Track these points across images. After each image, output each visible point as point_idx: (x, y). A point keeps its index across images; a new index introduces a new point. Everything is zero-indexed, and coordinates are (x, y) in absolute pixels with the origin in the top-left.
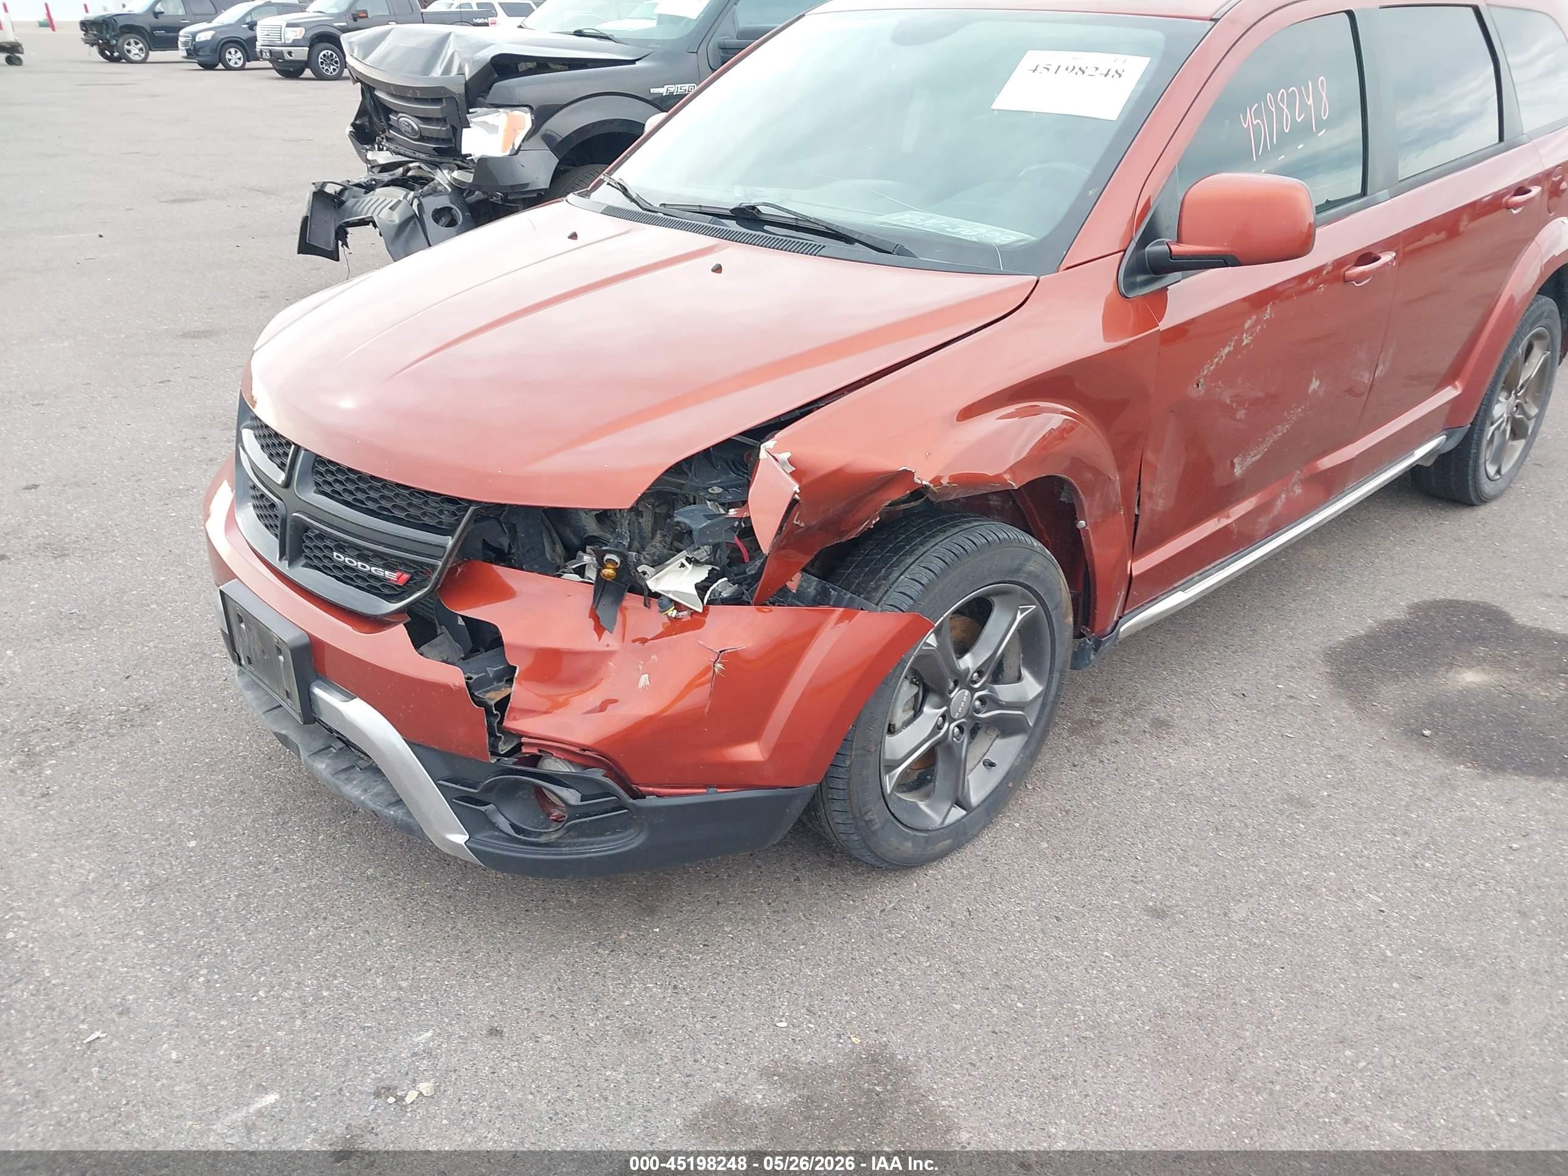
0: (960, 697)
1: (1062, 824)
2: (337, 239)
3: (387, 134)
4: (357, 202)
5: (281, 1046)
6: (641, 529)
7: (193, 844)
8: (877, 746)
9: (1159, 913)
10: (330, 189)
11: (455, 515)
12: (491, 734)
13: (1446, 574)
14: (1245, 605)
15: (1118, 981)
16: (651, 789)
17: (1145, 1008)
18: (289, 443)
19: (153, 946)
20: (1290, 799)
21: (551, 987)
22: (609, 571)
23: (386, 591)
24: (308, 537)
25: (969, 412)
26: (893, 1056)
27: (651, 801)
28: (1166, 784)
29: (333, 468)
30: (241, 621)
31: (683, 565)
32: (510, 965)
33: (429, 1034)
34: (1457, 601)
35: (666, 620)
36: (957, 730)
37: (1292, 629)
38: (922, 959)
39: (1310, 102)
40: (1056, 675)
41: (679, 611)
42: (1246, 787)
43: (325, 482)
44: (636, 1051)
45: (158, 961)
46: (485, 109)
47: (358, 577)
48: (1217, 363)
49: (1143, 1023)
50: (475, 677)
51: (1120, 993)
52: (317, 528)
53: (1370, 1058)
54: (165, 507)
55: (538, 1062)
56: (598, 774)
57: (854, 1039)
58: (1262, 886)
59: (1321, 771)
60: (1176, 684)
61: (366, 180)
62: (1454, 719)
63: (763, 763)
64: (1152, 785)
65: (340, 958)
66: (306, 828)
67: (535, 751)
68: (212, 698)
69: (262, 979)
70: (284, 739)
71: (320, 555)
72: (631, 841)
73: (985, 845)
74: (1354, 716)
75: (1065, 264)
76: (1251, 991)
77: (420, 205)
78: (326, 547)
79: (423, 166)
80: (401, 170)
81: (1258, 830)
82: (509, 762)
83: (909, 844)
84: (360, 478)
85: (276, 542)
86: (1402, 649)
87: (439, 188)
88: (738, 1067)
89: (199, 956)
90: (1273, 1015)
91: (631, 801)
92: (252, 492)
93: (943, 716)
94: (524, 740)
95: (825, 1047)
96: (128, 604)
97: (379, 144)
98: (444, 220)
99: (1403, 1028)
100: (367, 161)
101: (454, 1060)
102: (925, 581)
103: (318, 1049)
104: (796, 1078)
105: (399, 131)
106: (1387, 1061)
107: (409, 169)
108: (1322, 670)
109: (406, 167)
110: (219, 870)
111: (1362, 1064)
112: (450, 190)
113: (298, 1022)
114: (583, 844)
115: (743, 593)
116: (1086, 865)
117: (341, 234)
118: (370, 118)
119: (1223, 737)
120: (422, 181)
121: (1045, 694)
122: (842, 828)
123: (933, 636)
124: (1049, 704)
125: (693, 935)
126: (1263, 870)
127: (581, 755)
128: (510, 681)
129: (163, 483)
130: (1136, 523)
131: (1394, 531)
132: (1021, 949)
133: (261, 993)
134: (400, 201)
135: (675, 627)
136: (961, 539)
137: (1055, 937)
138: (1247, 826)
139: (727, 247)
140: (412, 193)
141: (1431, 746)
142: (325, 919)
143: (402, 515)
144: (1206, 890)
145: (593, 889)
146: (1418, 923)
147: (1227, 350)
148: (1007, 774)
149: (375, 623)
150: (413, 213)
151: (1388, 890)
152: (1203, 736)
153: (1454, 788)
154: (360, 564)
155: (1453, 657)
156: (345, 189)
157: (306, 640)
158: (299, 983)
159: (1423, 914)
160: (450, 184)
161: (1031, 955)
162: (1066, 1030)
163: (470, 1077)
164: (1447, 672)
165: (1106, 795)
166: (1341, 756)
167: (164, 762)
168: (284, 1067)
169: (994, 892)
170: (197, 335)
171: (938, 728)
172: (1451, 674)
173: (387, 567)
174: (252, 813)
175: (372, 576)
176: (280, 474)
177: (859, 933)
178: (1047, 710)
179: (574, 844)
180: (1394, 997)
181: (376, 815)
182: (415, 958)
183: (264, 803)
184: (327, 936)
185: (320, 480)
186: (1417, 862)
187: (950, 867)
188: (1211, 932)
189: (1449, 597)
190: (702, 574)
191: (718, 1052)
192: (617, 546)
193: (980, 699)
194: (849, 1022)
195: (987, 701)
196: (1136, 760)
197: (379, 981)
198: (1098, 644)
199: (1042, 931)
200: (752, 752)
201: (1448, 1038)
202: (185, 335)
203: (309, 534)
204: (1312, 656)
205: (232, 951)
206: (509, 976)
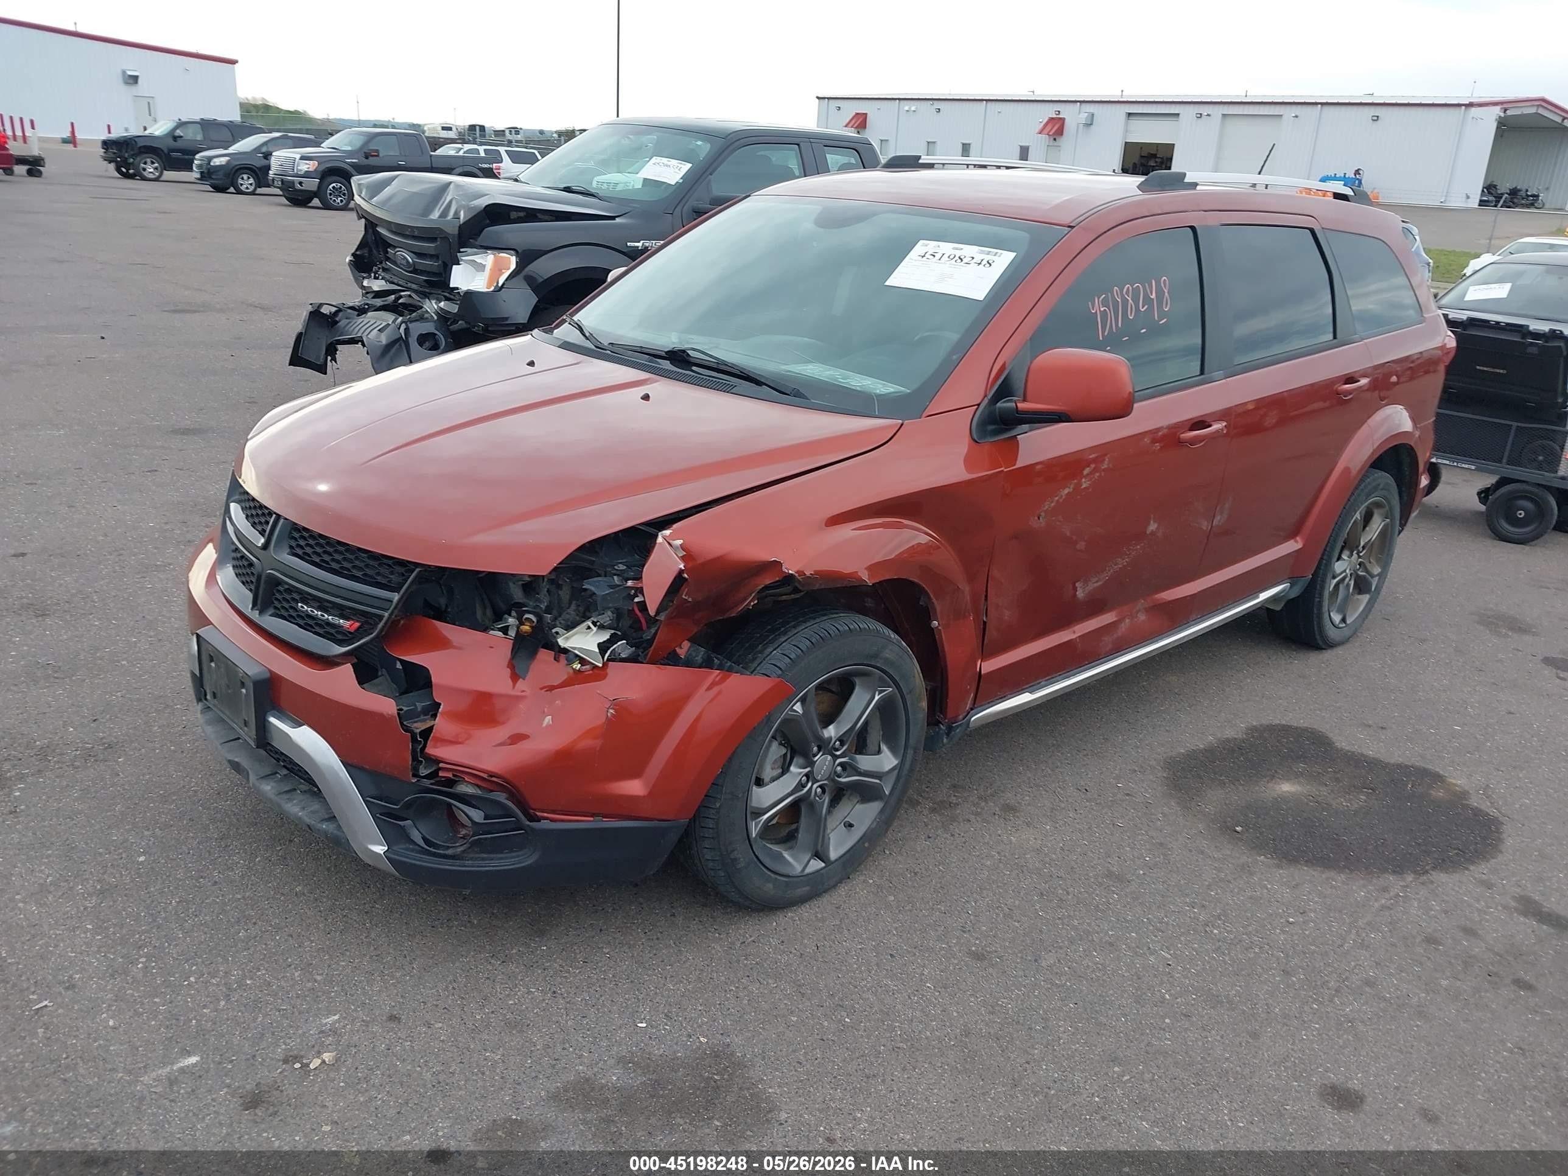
0: (823, 762)
1: (910, 883)
2: (327, 354)
3: (384, 265)
4: (349, 323)
5: (206, 1021)
6: (560, 599)
7: (142, 859)
8: (744, 793)
9: (979, 957)
10: (325, 310)
11: (403, 575)
12: (415, 758)
13: (1286, 704)
14: (1102, 718)
15: (935, 1006)
16: (545, 815)
17: (953, 1028)
18: (270, 514)
19: (99, 937)
20: (1110, 875)
21: (447, 987)
22: (526, 628)
23: (340, 637)
24: (279, 591)
25: (836, 520)
26: (733, 1054)
27: (545, 825)
28: (1005, 856)
29: (305, 534)
30: (212, 661)
31: (589, 628)
32: (413, 968)
33: (336, 1017)
34: (1290, 727)
35: (571, 671)
36: (819, 790)
37: (1140, 740)
38: (770, 981)
39: (1153, 296)
40: (910, 752)
41: (582, 665)
42: (1073, 863)
43: (299, 546)
44: (514, 1039)
45: (102, 949)
46: (475, 250)
47: (317, 624)
48: (1058, 501)
49: (950, 1040)
50: (405, 709)
51: (934, 1016)
52: (287, 583)
53: (1134, 1074)
54: (142, 580)
55: (429, 1043)
56: (501, 797)
57: (702, 1039)
58: (1072, 941)
59: (1142, 855)
60: (1029, 778)
61: (359, 304)
62: (1264, 819)
63: (644, 797)
64: (993, 856)
65: (265, 955)
66: (245, 852)
67: (450, 775)
68: (171, 742)
69: (194, 968)
70: (236, 766)
71: (286, 605)
72: (525, 859)
73: (840, 895)
74: (1180, 813)
75: (927, 412)
76: (1046, 1020)
77: (407, 330)
78: (293, 599)
79: (414, 295)
80: (393, 297)
81: (1078, 897)
82: (427, 783)
83: (770, 886)
84: (328, 543)
85: (250, 595)
86: (1233, 762)
87: (426, 315)
88: (599, 1055)
89: (140, 947)
90: (1060, 1039)
91: (528, 823)
92: (234, 555)
93: (807, 775)
94: (441, 765)
95: (676, 1044)
96: (101, 659)
97: (376, 273)
98: (427, 344)
99: (1166, 1053)
100: (363, 287)
101: (356, 1038)
102: (793, 656)
103: (238, 1024)
104: (648, 1066)
105: (394, 263)
106: (1147, 1076)
107: (401, 297)
108: (1159, 774)
109: (397, 295)
110: (165, 880)
111: (1126, 1078)
112: (436, 318)
113: (223, 1003)
114: (483, 859)
115: (639, 655)
116: (924, 915)
117: (331, 351)
118: (370, 251)
119: (1061, 823)
120: (411, 308)
121: (899, 767)
122: (711, 864)
123: (799, 704)
124: (903, 775)
125: (575, 954)
126: (1075, 928)
127: (490, 781)
128: (434, 716)
129: (143, 558)
130: (984, 629)
131: (1249, 666)
132: (856, 978)
133: (192, 979)
134: (388, 325)
135: (578, 678)
136: (827, 625)
137: (887, 970)
138: (1068, 893)
139: (656, 381)
140: (400, 319)
141: (1241, 840)
142: (255, 924)
143: (359, 574)
144: (1023, 941)
145: (493, 914)
146: (1197, 975)
147: (1066, 491)
148: (864, 835)
149: (326, 662)
150: (398, 336)
151: (1178, 949)
152: (1044, 820)
153: (1252, 874)
154: (319, 613)
155: (1276, 771)
156: (340, 310)
157: (268, 675)
158: (226, 973)
159: (1203, 969)
160: (437, 313)
161: (864, 983)
162: (883, 1041)
163: (368, 1052)
164: (1268, 782)
165: (952, 862)
166: (1161, 844)
167: (122, 792)
168: (207, 1037)
169: (841, 933)
170: (186, 432)
171: (800, 785)
172: (1270, 785)
173: (342, 617)
174: (198, 837)
175: (328, 624)
176: (260, 539)
177: (720, 959)
178: (902, 781)
179: (476, 859)
180: (1164, 1030)
181: (310, 828)
182: (331, 958)
183: (209, 830)
184: (255, 937)
185: (294, 544)
186: (1208, 929)
187: (806, 912)
188: (1021, 973)
189: (1284, 722)
190: (605, 636)
191: (584, 1043)
192: (534, 608)
193: (841, 764)
194: (700, 1026)
195: (848, 767)
196: (983, 836)
197: (296, 974)
198: (950, 729)
199: (877, 965)
200: (634, 787)
201: (1202, 1061)
202: (176, 432)
203: (280, 588)
204: (1153, 763)
205: (170, 945)
206: (411, 976)
